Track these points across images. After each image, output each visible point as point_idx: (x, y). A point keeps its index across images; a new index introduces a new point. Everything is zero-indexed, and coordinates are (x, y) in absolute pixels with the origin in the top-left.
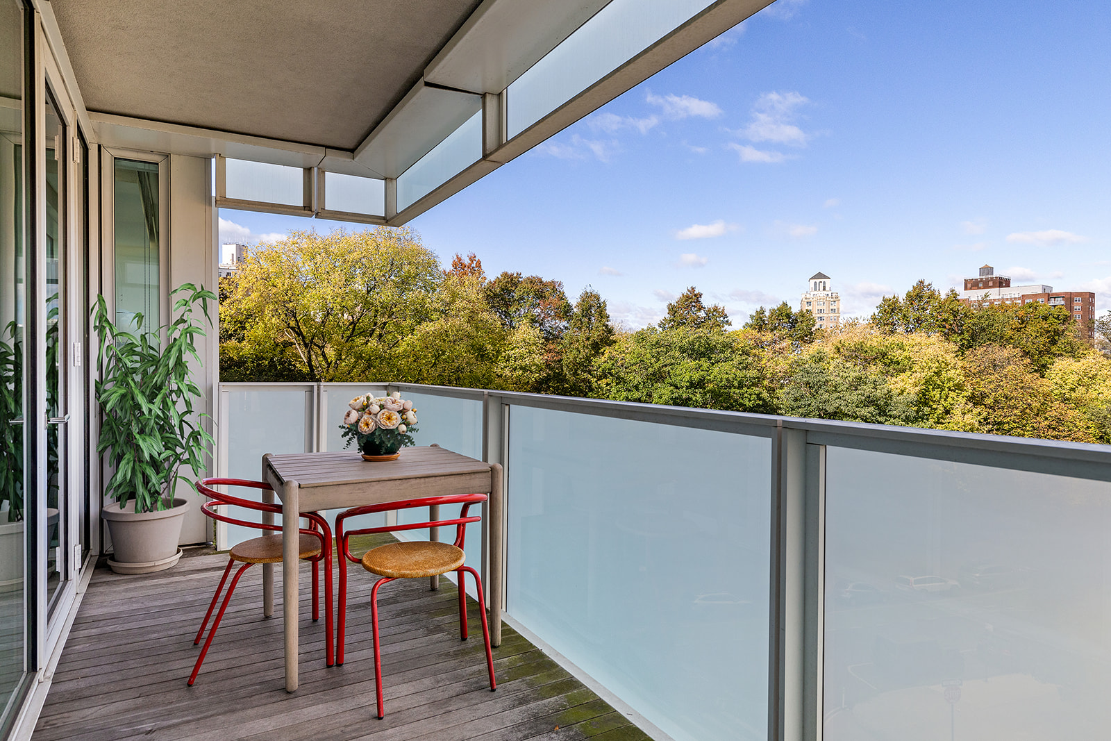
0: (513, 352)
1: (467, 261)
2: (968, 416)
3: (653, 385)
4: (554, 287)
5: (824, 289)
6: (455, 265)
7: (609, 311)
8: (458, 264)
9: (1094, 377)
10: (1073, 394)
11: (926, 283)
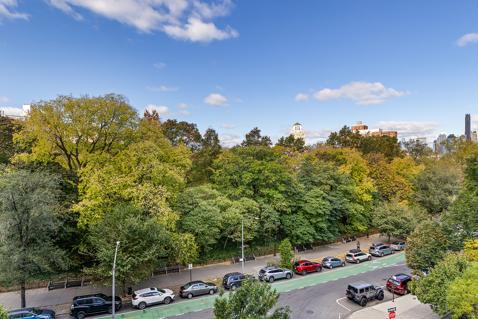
0: (177, 157)
1: (151, 113)
2: (369, 183)
3: (242, 173)
4: (193, 126)
5: (299, 130)
6: (145, 115)
7: (219, 138)
8: (147, 114)
9: (409, 165)
10: (402, 172)
11: (347, 127)
